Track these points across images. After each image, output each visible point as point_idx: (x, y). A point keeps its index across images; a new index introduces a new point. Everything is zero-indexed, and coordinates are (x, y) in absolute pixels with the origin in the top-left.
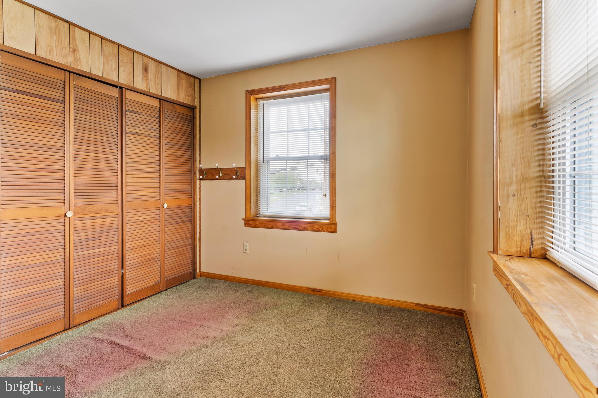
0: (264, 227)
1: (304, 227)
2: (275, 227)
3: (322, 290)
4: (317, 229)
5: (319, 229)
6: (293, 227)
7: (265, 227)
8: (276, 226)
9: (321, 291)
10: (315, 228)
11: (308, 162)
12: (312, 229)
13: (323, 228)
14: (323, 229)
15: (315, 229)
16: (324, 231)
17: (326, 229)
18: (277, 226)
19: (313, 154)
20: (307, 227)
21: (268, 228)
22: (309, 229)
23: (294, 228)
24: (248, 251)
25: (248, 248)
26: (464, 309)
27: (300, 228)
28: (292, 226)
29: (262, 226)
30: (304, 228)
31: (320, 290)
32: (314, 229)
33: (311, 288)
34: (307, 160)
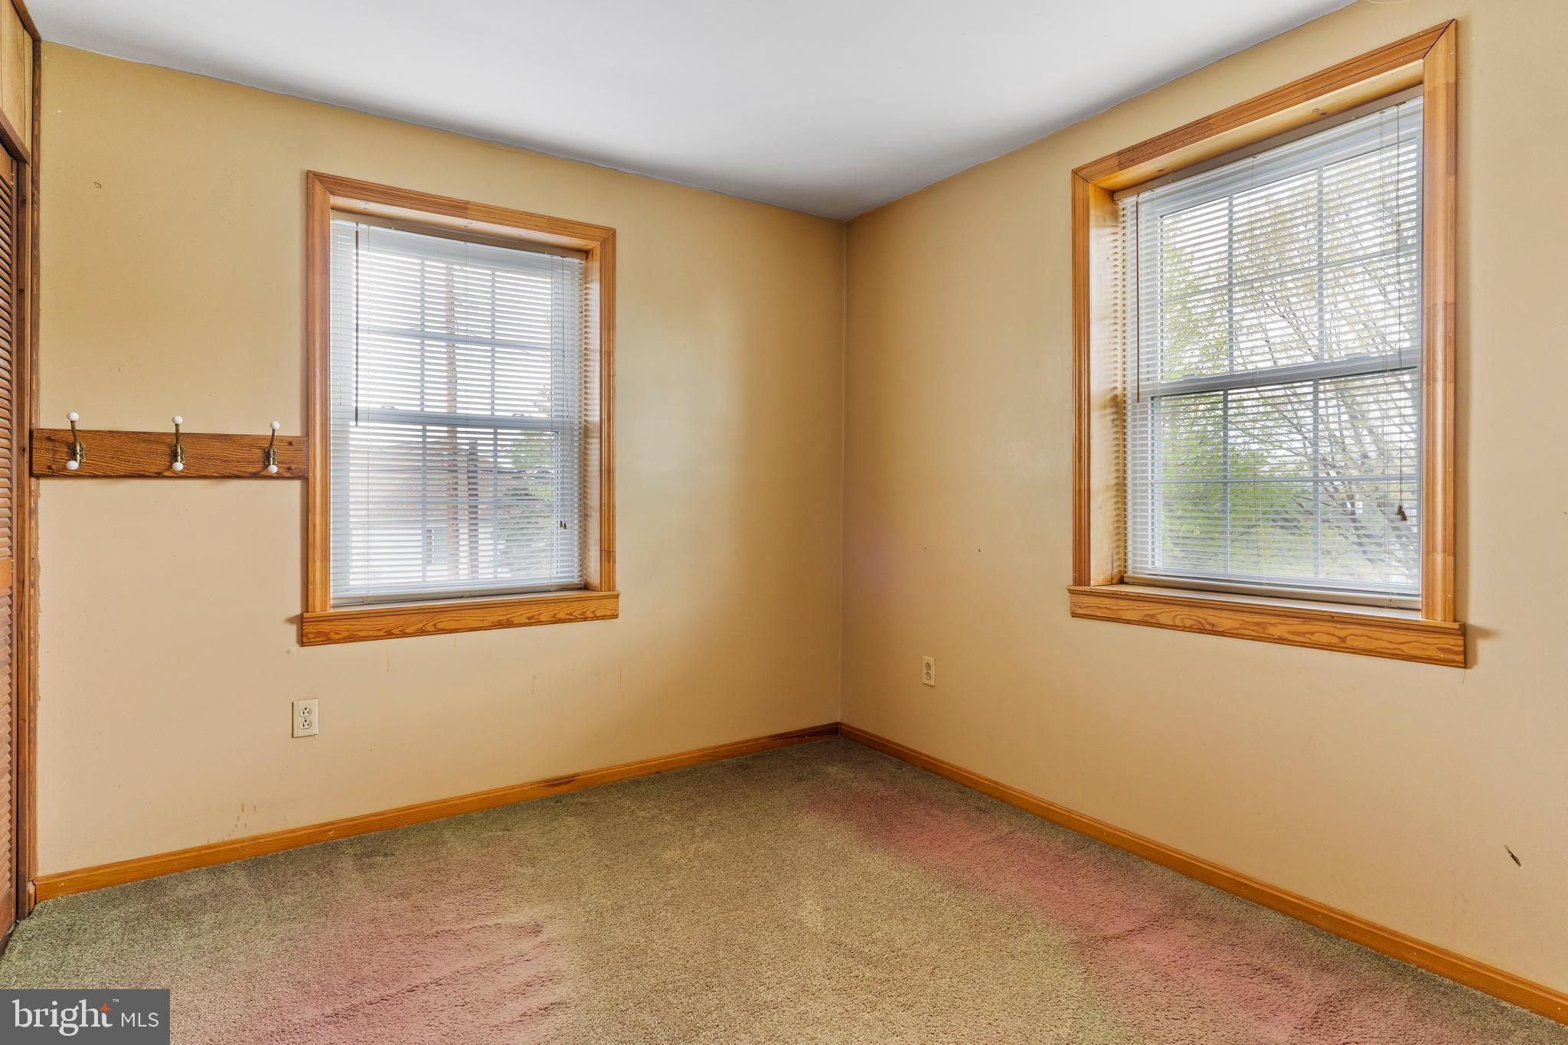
0: (389, 635)
1: (529, 615)
2: (432, 629)
3: (577, 775)
4: (567, 614)
5: (574, 614)
6: (495, 619)
7: (393, 634)
8: (435, 625)
9: (578, 778)
10: (560, 613)
11: (495, 433)
12: (554, 617)
13: (584, 610)
14: (584, 613)
15: (561, 616)
16: (585, 619)
17: (593, 612)
18: (440, 626)
19: (511, 414)
20: (540, 614)
21: (404, 634)
22: (543, 618)
23: (499, 621)
24: (315, 729)
25: (315, 718)
26: (839, 721)
27: (516, 620)
28: (490, 619)
29: (381, 633)
30: (529, 618)
31: (573, 777)
32: (558, 616)
33: (546, 781)
34: (495, 427)
